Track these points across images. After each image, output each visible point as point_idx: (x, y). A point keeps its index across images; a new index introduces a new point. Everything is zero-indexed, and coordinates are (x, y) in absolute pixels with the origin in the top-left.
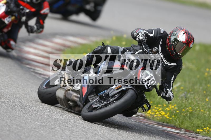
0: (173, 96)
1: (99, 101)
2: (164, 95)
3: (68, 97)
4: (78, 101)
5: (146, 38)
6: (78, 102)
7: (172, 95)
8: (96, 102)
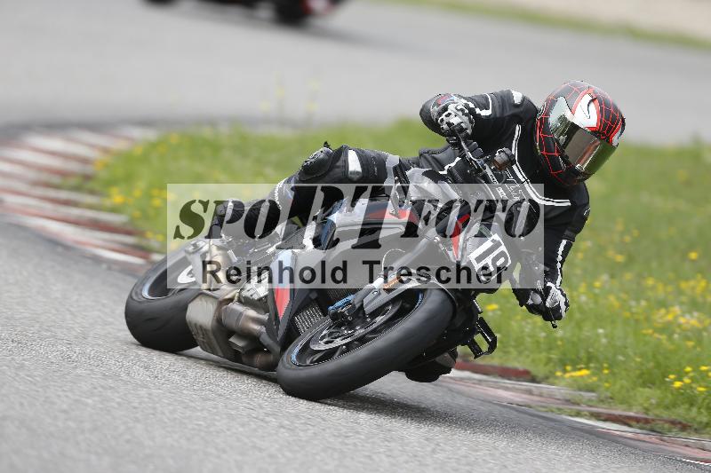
0: (566, 304)
3: (230, 322)
4: (261, 333)
5: (471, 122)
6: (262, 336)
7: (562, 300)
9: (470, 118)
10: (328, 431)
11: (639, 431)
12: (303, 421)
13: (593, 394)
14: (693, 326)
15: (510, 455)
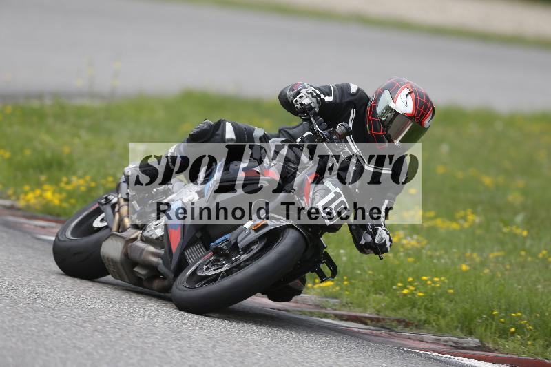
0: (391, 241)
1: (214, 261)
2: (369, 238)
4: (159, 264)
5: (318, 102)
6: (160, 266)
7: (386, 238)
8: (207, 264)
9: (317, 100)
10: (132, 333)
11: (372, 328)
12: (112, 326)
13: (337, 300)
14: (413, 246)
15: (272, 349)
